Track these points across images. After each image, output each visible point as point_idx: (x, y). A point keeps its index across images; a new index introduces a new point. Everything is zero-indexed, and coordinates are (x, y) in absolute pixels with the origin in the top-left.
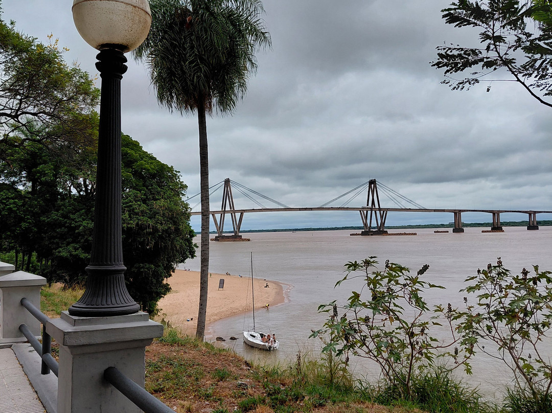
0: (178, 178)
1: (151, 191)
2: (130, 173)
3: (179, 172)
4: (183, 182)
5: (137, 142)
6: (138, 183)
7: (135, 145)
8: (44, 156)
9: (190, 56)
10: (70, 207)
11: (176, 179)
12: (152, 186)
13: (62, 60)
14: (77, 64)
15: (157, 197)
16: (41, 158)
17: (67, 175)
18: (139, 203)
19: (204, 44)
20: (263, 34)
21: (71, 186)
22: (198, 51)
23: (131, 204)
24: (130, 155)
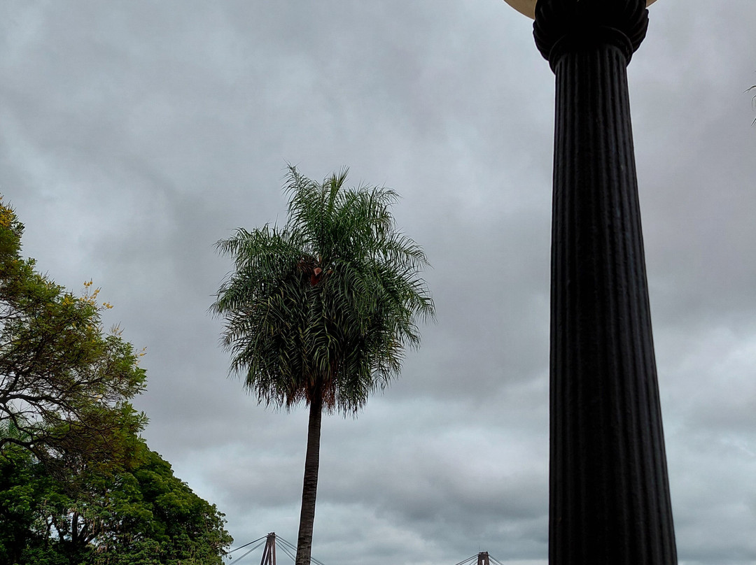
0: (222, 525)
1: (176, 543)
2: (150, 510)
3: (224, 515)
4: (226, 532)
5: (167, 462)
6: (159, 528)
7: (165, 467)
8: (23, 473)
9: (314, 320)
10: (45, 558)
11: (218, 527)
12: (179, 534)
13: (98, 320)
14: (119, 331)
15: (184, 554)
16: (17, 476)
17: (53, 505)
18: (155, 561)
19: (337, 306)
20: (423, 300)
21: (51, 524)
22: (328, 315)
23: (142, 561)
24: (154, 483)
